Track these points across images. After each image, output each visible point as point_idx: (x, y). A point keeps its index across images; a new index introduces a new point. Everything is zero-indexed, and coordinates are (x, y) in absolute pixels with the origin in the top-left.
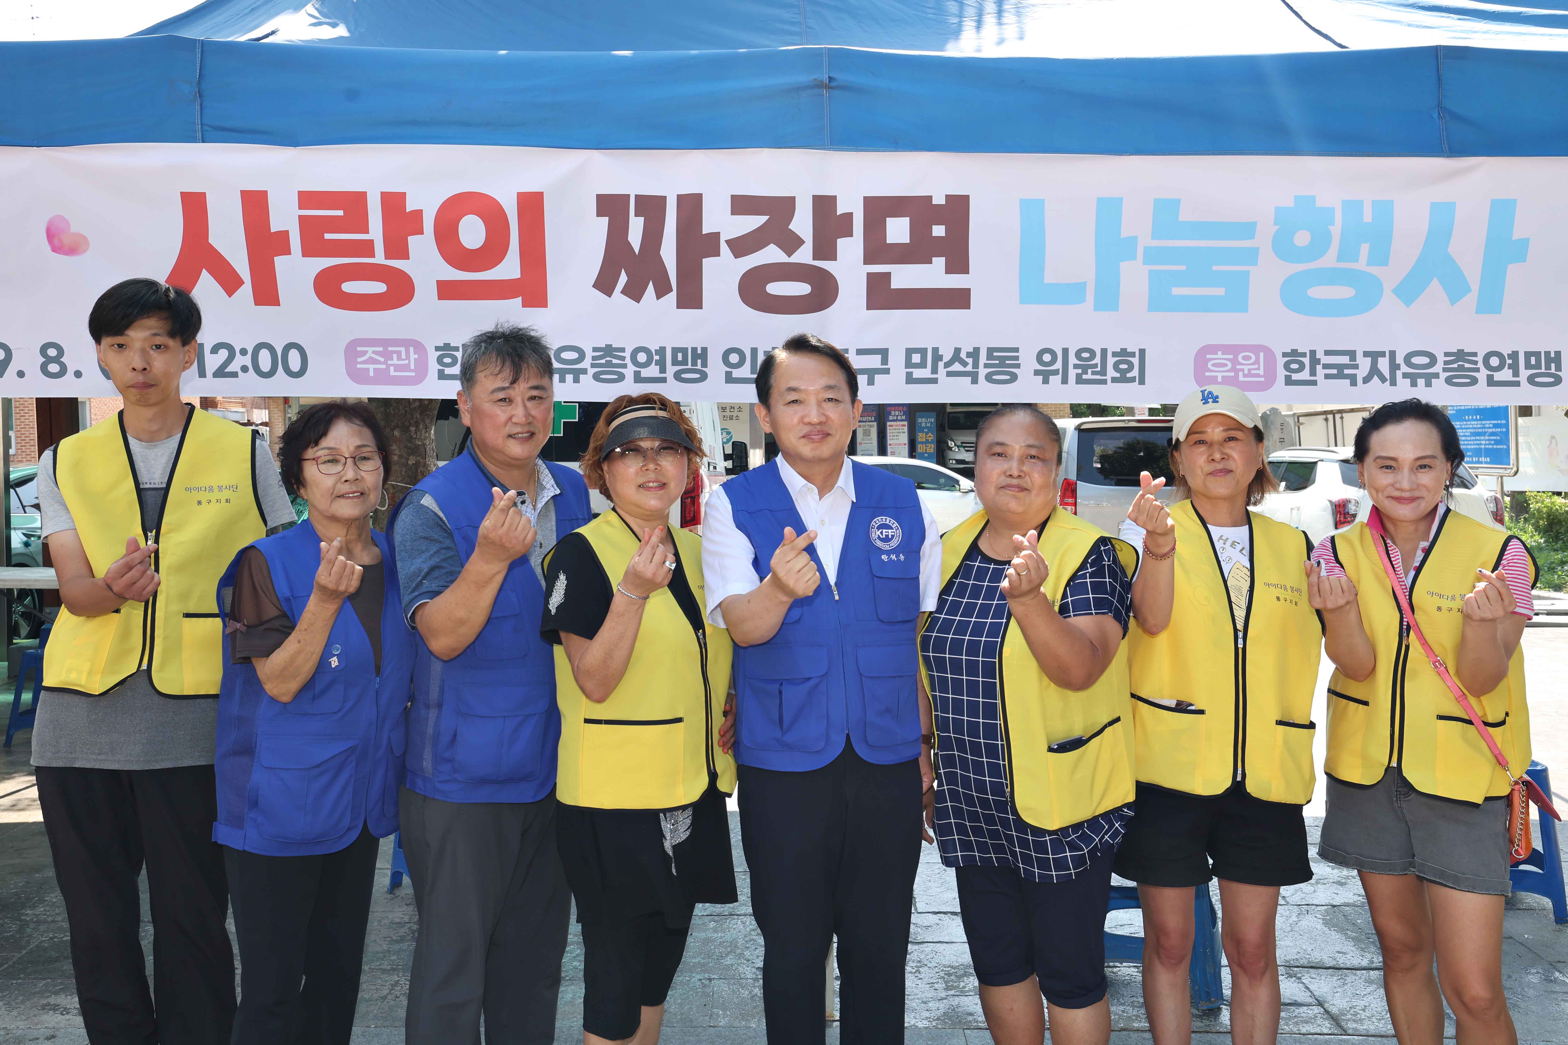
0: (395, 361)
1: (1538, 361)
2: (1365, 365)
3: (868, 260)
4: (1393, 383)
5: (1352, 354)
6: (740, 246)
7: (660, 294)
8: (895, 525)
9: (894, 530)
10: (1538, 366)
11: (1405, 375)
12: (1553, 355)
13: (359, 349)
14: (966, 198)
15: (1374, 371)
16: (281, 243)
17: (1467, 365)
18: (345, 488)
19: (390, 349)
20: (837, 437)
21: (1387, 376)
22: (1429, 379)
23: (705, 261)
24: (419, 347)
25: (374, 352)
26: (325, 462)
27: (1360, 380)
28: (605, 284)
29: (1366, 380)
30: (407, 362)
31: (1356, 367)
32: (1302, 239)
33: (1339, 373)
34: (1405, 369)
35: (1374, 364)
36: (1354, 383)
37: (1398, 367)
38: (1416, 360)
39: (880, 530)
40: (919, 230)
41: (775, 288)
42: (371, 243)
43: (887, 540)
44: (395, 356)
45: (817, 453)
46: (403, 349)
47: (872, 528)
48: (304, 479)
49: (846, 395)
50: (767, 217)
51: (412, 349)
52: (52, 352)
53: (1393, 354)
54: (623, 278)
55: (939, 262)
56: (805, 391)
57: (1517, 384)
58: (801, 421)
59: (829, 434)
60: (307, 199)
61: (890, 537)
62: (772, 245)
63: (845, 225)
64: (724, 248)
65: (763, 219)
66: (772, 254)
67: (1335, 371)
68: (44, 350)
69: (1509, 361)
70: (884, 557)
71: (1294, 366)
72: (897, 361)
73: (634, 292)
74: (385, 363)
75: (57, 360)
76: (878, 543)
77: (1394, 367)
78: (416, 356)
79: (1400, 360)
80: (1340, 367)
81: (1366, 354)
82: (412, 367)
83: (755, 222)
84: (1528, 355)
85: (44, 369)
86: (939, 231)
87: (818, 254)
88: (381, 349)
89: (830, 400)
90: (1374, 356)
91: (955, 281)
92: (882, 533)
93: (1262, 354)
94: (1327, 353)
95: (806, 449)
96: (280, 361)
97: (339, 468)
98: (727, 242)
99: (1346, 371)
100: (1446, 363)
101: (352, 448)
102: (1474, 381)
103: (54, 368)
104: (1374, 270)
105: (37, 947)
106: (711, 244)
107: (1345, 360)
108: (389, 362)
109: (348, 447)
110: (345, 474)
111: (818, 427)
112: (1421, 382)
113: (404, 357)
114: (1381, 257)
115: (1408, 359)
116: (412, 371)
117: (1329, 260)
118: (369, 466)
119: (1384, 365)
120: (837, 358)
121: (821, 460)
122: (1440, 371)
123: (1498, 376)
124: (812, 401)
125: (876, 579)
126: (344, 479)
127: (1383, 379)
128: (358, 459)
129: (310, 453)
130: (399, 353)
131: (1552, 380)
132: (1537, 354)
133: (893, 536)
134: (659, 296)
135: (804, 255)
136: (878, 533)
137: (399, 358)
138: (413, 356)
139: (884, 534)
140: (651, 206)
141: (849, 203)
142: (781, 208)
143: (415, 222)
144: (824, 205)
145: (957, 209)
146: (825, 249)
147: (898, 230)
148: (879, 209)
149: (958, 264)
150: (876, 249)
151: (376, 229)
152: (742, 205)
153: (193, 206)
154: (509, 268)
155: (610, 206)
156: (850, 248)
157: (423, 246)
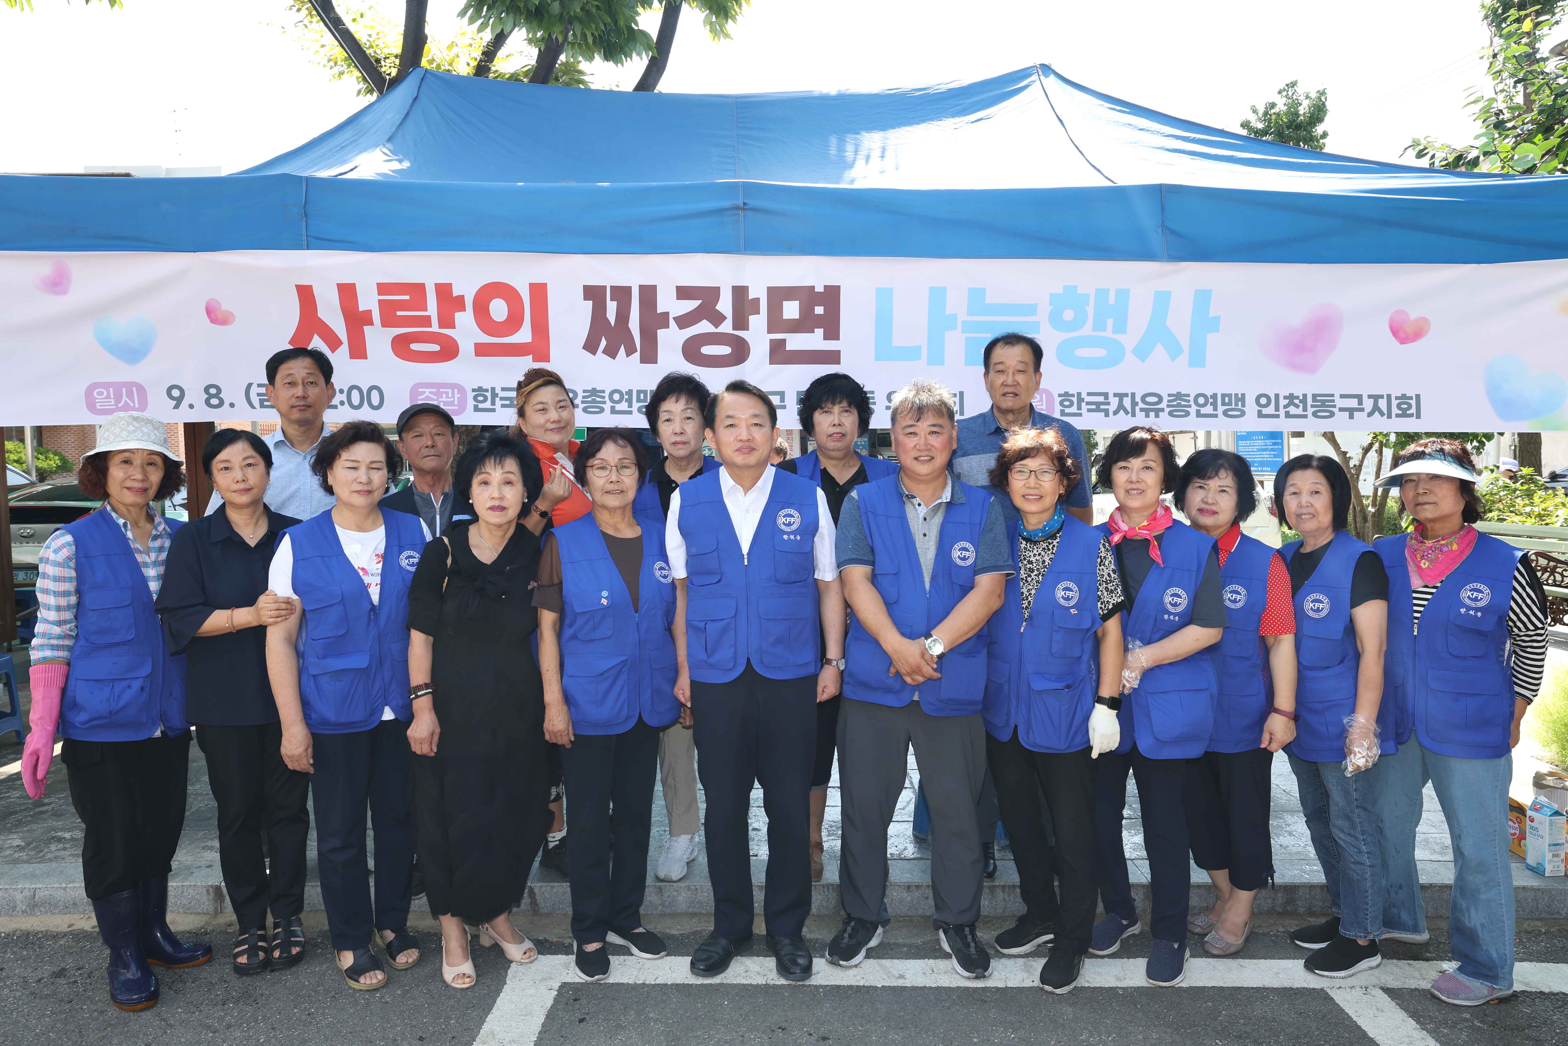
0: (444, 399)
1: (1230, 400)
2: (1114, 402)
3: (770, 331)
4: (1134, 415)
5: (1106, 395)
6: (684, 321)
7: (628, 354)
8: (797, 515)
10: (1230, 404)
11: (1142, 410)
12: (1240, 396)
13: (420, 390)
14: (838, 288)
15: (1121, 407)
16: (366, 318)
17: (1183, 403)
18: (610, 487)
19: (441, 390)
20: (761, 451)
21: (1130, 410)
22: (1157, 412)
23: (659, 331)
24: (462, 390)
25: (430, 392)
26: (598, 468)
27: (1111, 413)
28: (591, 346)
29: (1116, 413)
30: (452, 399)
31: (1109, 404)
32: (1068, 315)
33: (1097, 408)
34: (1141, 405)
35: (1121, 401)
36: (1107, 415)
37: (1137, 404)
38: (1149, 399)
39: (786, 518)
40: (806, 311)
41: (707, 350)
42: (428, 318)
43: (790, 524)
44: (444, 395)
45: (747, 461)
46: (450, 391)
47: (779, 516)
48: (587, 480)
49: (768, 424)
50: (700, 301)
51: (456, 390)
52: (213, 391)
53: (1133, 395)
54: (603, 343)
55: (819, 332)
56: (739, 419)
57: (1216, 416)
58: (736, 439)
59: (754, 449)
60: (383, 288)
61: (792, 523)
62: (705, 321)
63: (754, 307)
64: (672, 323)
65: (697, 303)
66: (704, 327)
67: (1094, 407)
68: (207, 389)
69: (1211, 400)
70: (785, 537)
71: (1066, 403)
72: (790, 400)
73: (611, 352)
74: (437, 400)
75: (216, 396)
76: (783, 527)
77: (1134, 404)
78: (459, 396)
79: (1138, 399)
80: (1098, 404)
81: (1115, 395)
82: (456, 403)
83: (691, 305)
84: (1223, 396)
85: (207, 402)
86: (819, 310)
87: (735, 328)
88: (435, 390)
89: (756, 425)
90: (1121, 396)
91: (830, 345)
92: (786, 520)
93: (1044, 395)
94: (1089, 394)
95: (739, 459)
96: (366, 397)
97: (607, 473)
98: (674, 318)
99: (1102, 407)
100: (1169, 401)
101: (616, 460)
102: (1188, 414)
103: (214, 401)
104: (1118, 337)
105: (197, 810)
106: (663, 320)
107: (1101, 399)
108: (440, 400)
109: (614, 459)
110: (610, 477)
111: (747, 444)
112: (1152, 414)
113: (450, 396)
114: (1121, 327)
115: (1143, 398)
116: (456, 406)
117: (1087, 330)
118: (628, 472)
119: (1127, 402)
120: (763, 397)
121: (749, 467)
122: (1165, 407)
123: (1203, 411)
124: (743, 425)
125: (776, 552)
126: (610, 480)
127: (1127, 413)
128: (620, 467)
129: (591, 462)
130: (447, 393)
131: (1239, 413)
132: (1230, 396)
133: (794, 523)
134: (628, 355)
135: (726, 327)
136: (784, 520)
137: (447, 397)
138: (457, 396)
139: (788, 521)
140: (622, 294)
141: (758, 292)
142: (710, 295)
143: (459, 303)
144: (740, 292)
145: (832, 295)
146: (741, 323)
147: (791, 310)
148: (778, 295)
149: (832, 333)
150: (775, 323)
151: (432, 308)
152: (683, 293)
153: (306, 294)
154: (524, 335)
155: (593, 293)
156: (758, 322)
157: (465, 320)
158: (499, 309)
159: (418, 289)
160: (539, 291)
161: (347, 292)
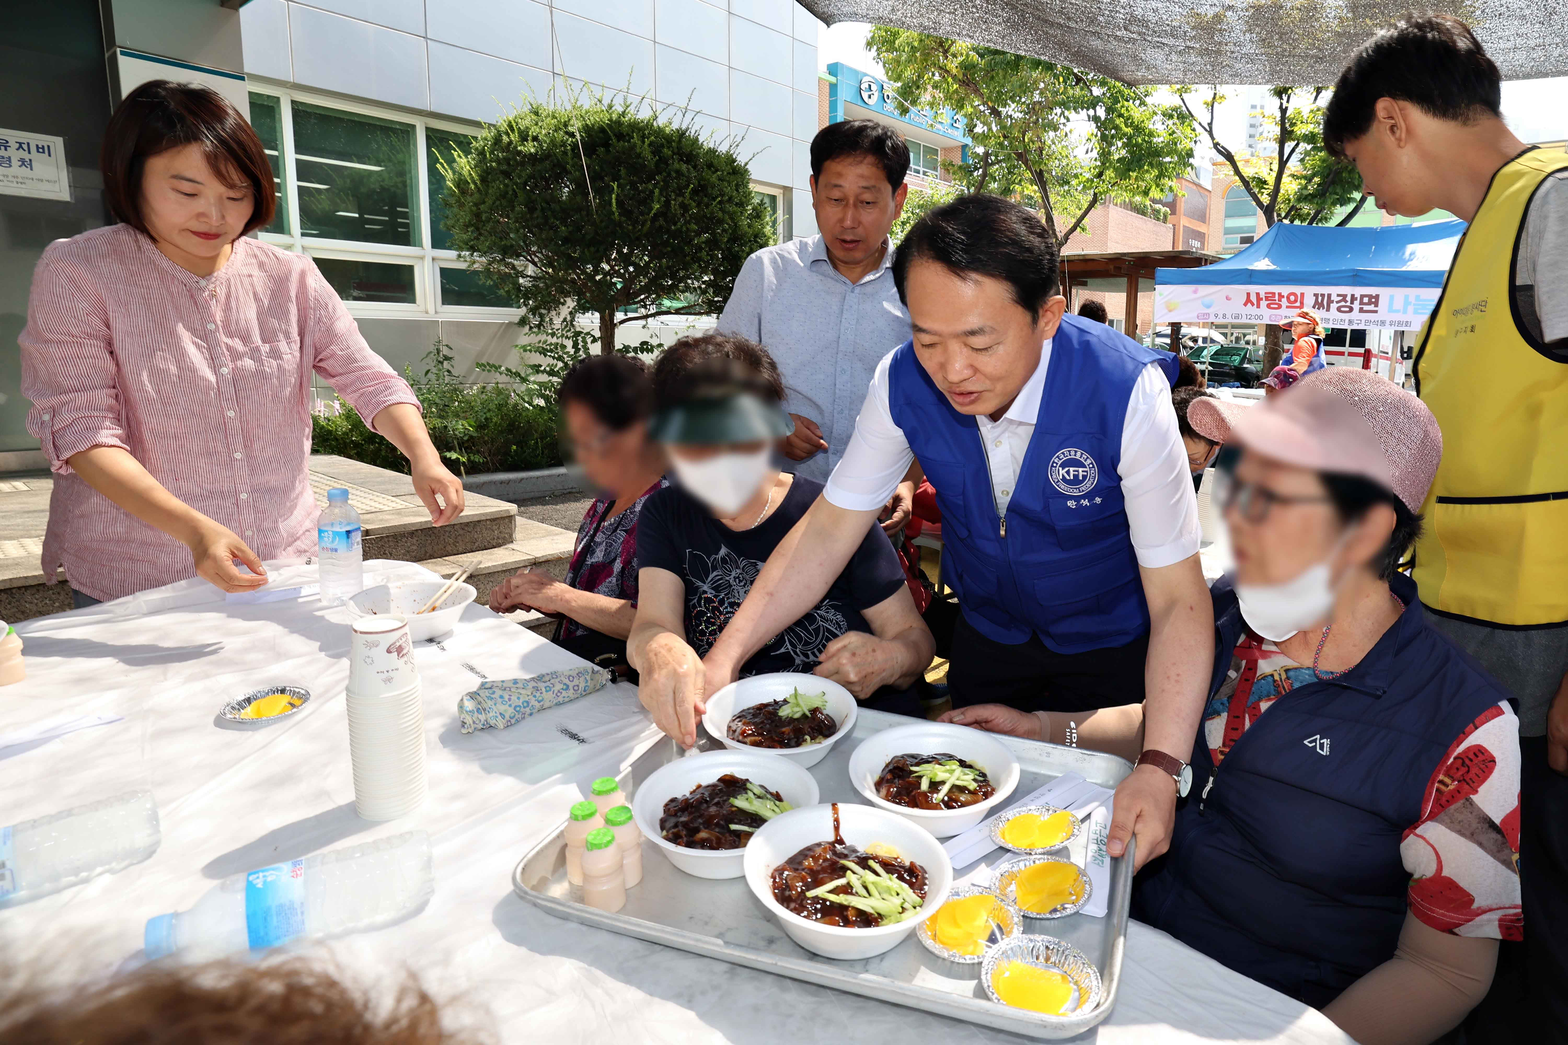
6: (1338, 302)
8: (1089, 461)
9: (1088, 469)
14: (1379, 295)
16: (1262, 299)
23: (1331, 304)
39: (1067, 469)
40: (1370, 300)
41: (1343, 309)
42: (1276, 300)
43: (1076, 481)
47: (1052, 466)
50: (1343, 298)
55: (1373, 306)
60: (1266, 293)
61: (1081, 478)
63: (1356, 299)
66: (1343, 303)
68: (1223, 315)
72: (1363, 322)
73: (1319, 309)
76: (1062, 487)
83: (1341, 298)
85: (1223, 318)
86: (1373, 300)
91: (1376, 309)
92: (1068, 472)
98: (1335, 301)
106: (1332, 302)
133: (1084, 477)
135: (1348, 304)
136: (1062, 472)
139: (1072, 473)
140: (1323, 295)
141: (1358, 296)
142: (1345, 296)
143: (1283, 297)
144: (1353, 296)
145: (1377, 297)
146: (1352, 303)
147: (1366, 300)
148: (1362, 296)
149: (1376, 306)
150: (1361, 303)
151: (1277, 297)
152: (1338, 295)
153: (1248, 294)
154: (1298, 304)
155: (1316, 295)
156: (1357, 303)
157: (1284, 300)
158: (1292, 298)
159: (1274, 294)
160: (1302, 295)
161: (1258, 294)
